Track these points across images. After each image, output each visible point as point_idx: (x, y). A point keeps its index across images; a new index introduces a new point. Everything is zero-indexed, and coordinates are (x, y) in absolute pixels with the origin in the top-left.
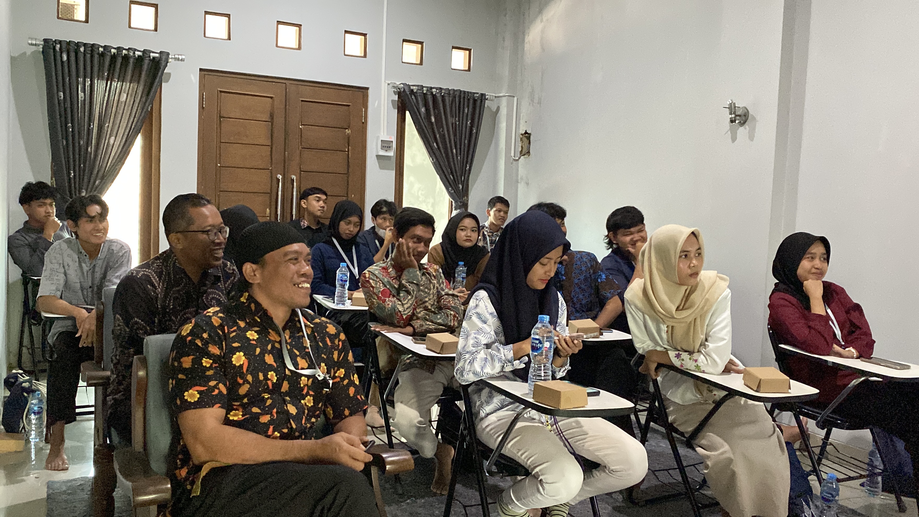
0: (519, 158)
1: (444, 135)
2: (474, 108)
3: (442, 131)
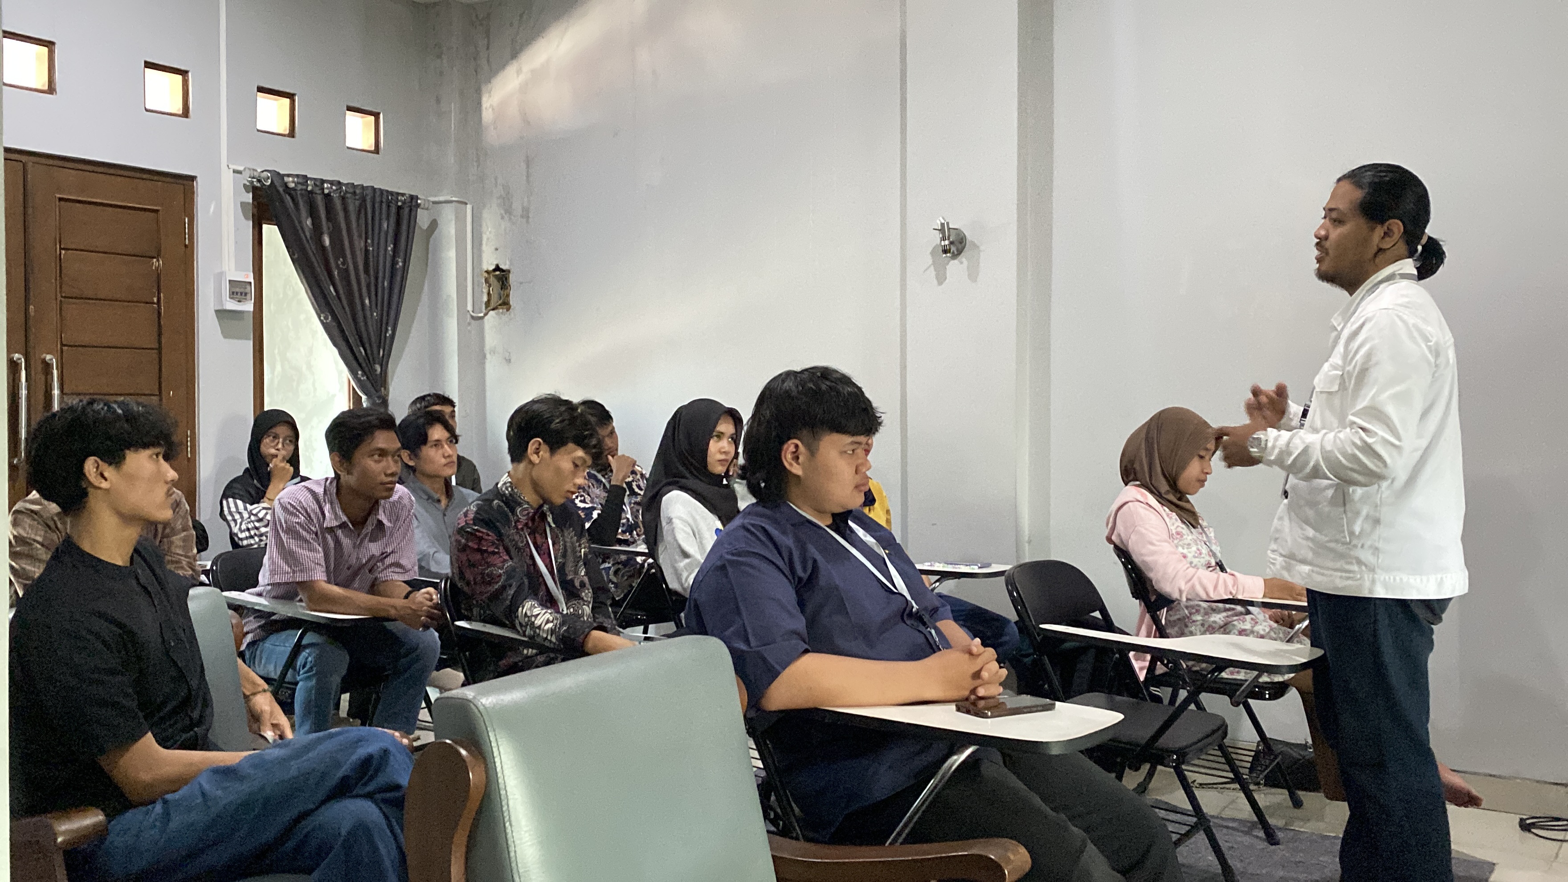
0: (486, 314)
1: (347, 270)
2: (398, 223)
3: (343, 264)
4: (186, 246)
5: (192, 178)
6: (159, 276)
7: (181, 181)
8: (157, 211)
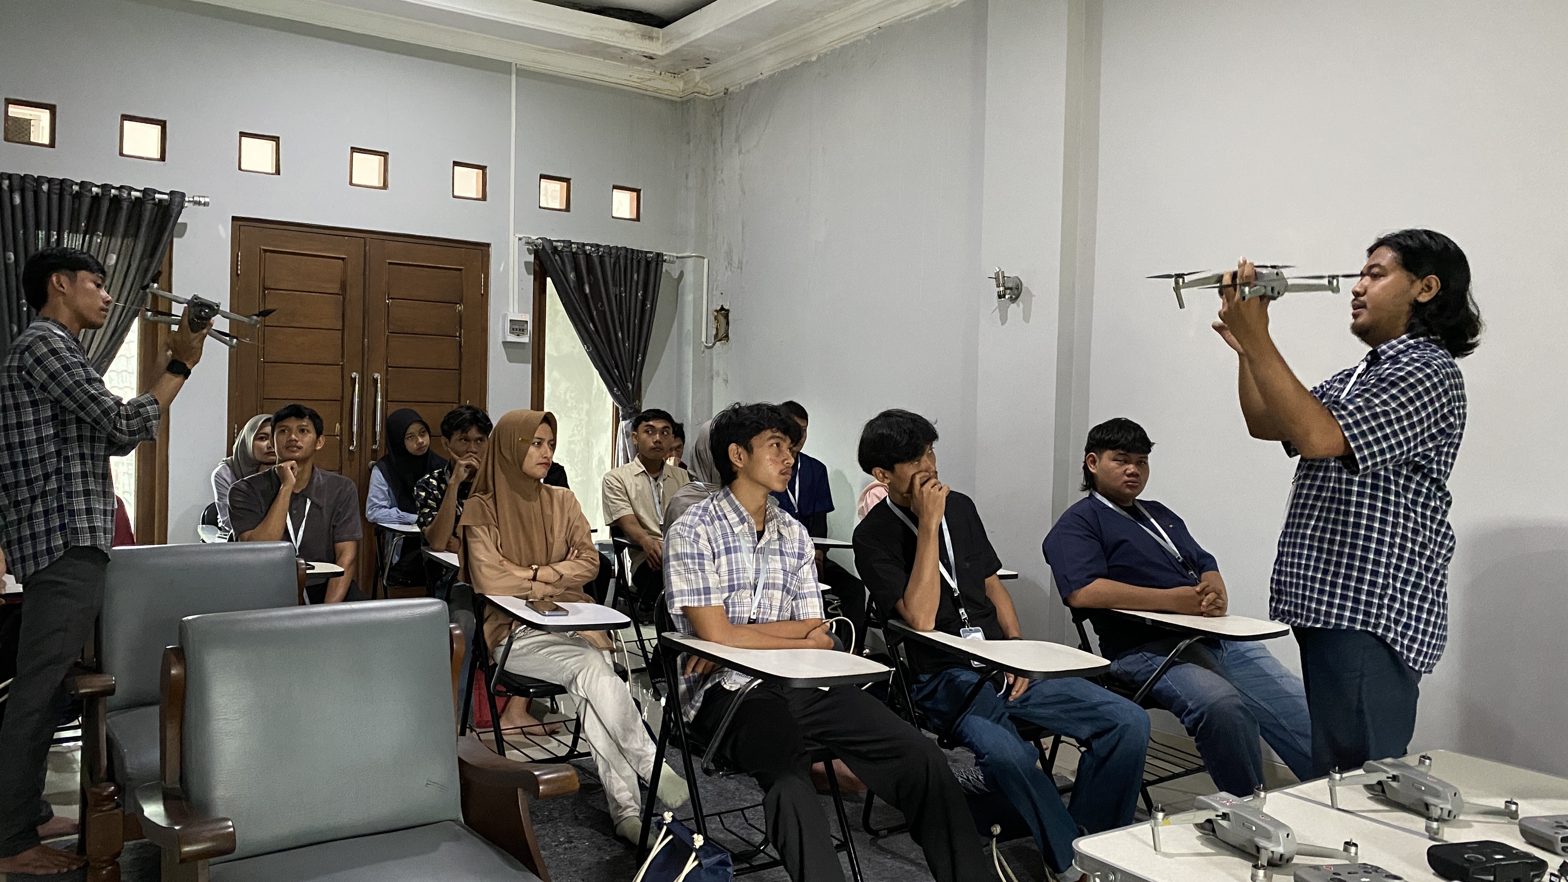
0: (714, 344)
1: (604, 312)
2: (647, 273)
3: (602, 306)
4: (482, 295)
5: (488, 245)
6: (461, 317)
7: (479, 248)
8: (460, 270)
